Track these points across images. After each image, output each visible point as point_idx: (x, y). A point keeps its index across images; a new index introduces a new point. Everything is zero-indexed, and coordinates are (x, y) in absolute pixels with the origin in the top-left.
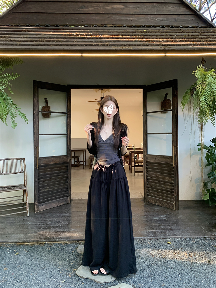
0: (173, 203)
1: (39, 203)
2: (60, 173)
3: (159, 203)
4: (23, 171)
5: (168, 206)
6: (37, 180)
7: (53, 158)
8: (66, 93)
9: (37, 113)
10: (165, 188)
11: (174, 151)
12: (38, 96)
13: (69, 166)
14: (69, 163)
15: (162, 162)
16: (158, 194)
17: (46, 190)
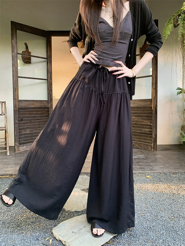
0: (151, 144)
1: (20, 144)
2: (42, 117)
3: (137, 146)
4: (4, 113)
5: (146, 147)
6: (17, 121)
7: (33, 102)
8: (45, 38)
9: (16, 55)
10: (143, 131)
11: (153, 93)
12: (16, 38)
13: (50, 111)
14: (50, 108)
15: (140, 105)
16: (136, 138)
17: (27, 132)
